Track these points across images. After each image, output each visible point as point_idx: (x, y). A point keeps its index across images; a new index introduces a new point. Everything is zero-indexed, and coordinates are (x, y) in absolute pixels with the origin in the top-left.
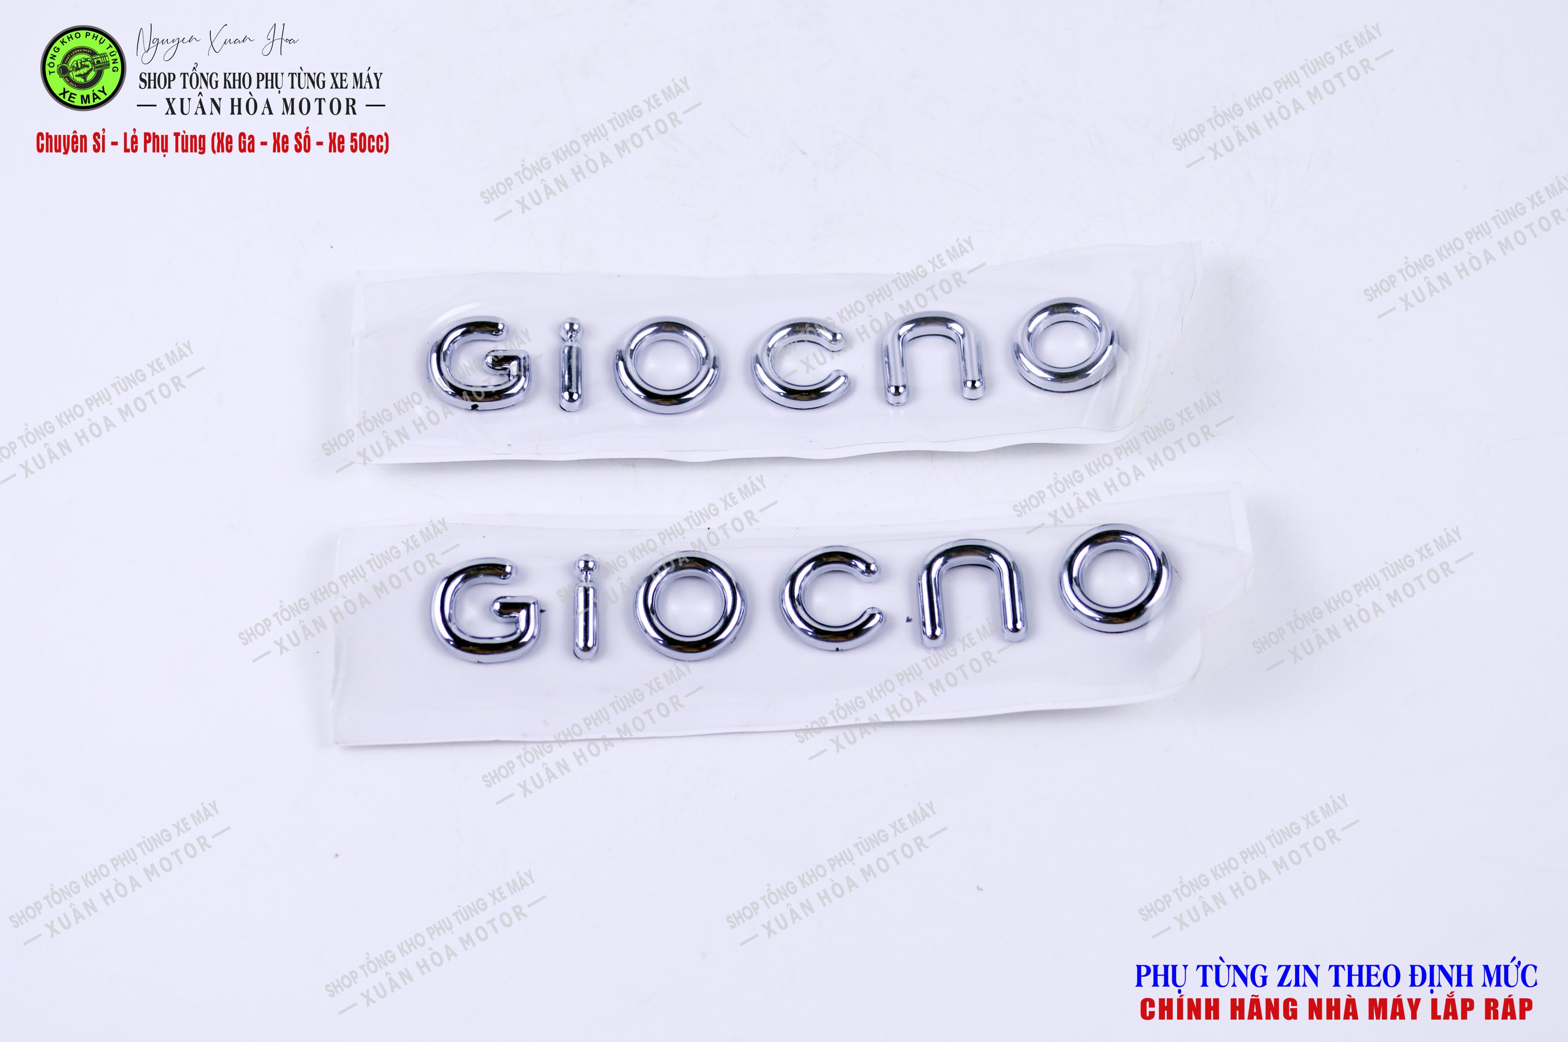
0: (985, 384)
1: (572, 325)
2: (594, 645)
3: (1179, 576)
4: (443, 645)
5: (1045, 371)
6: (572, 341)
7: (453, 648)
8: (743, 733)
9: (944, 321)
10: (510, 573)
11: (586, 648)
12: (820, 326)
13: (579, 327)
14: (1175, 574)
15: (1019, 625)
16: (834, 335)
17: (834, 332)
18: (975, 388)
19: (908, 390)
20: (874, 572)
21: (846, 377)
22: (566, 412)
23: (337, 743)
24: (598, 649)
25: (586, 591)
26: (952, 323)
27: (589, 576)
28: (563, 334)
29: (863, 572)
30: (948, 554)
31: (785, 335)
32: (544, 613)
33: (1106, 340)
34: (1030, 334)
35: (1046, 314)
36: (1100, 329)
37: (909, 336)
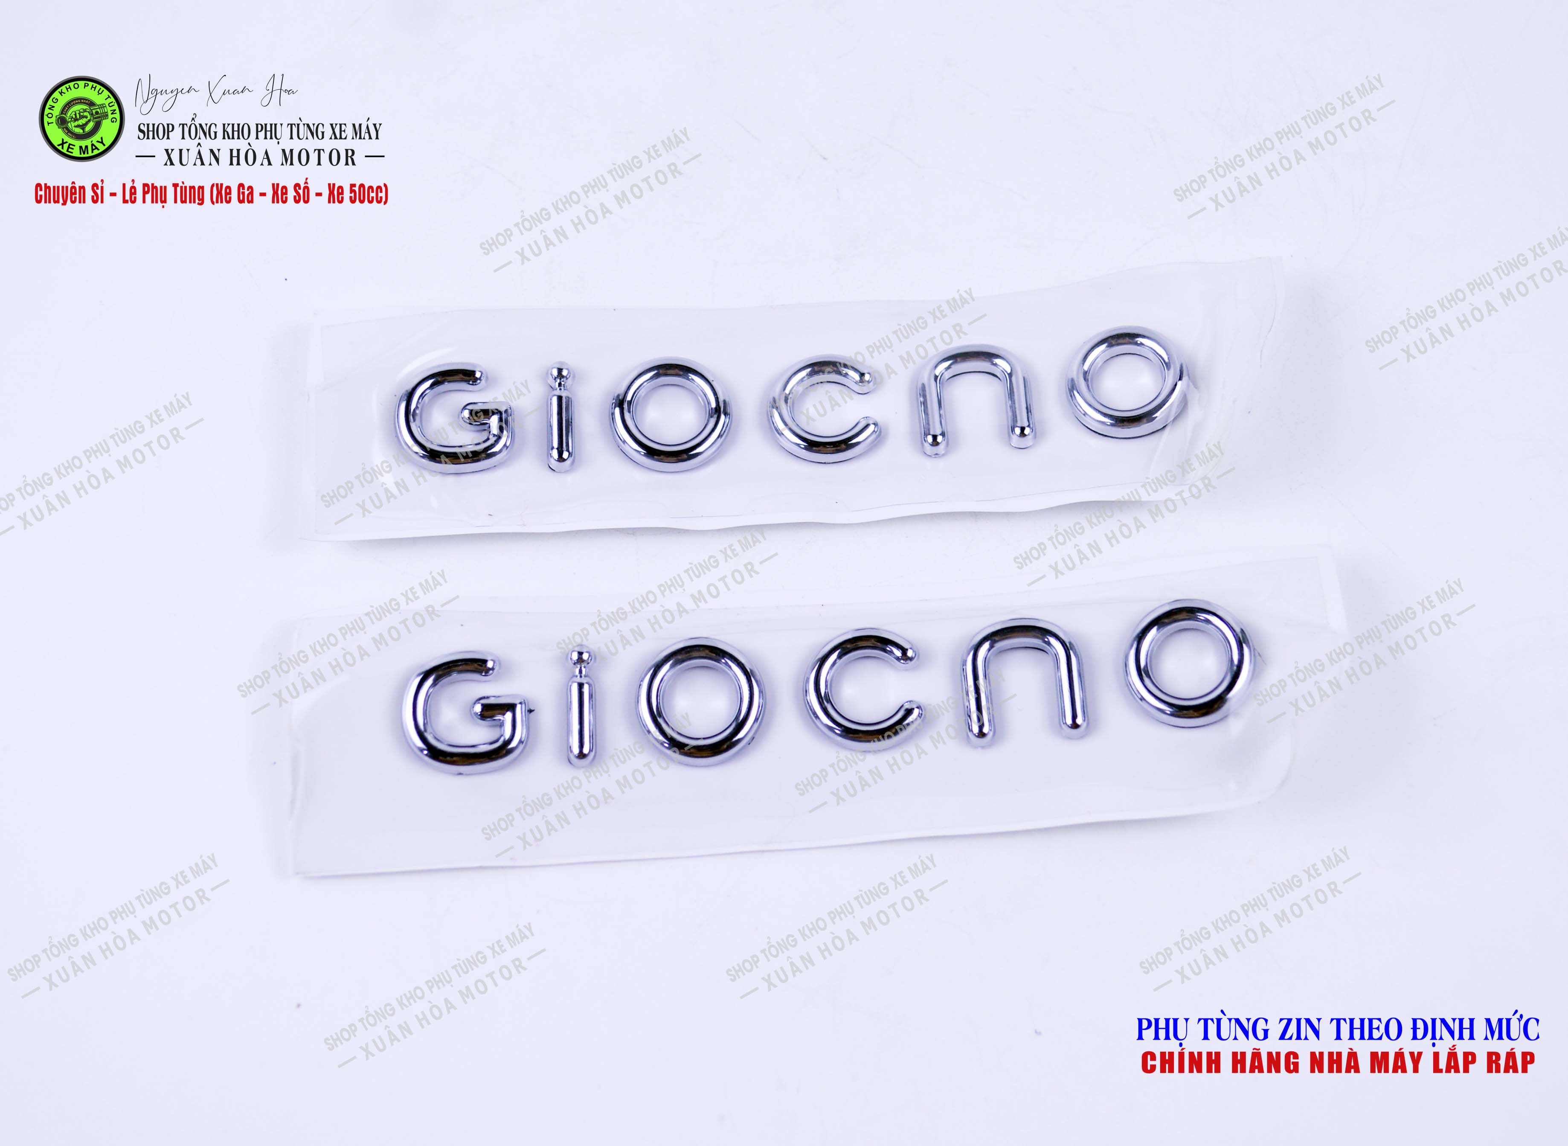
0: (1035, 429)
1: (560, 371)
2: (591, 751)
3: (1263, 661)
4: (417, 755)
5: (1105, 415)
6: (560, 389)
7: (427, 759)
8: (763, 851)
9: (988, 356)
10: (493, 669)
11: (582, 756)
12: (845, 366)
13: (568, 373)
14: (1258, 657)
15: (1079, 721)
16: (862, 375)
17: (862, 372)
18: (1025, 435)
19: (948, 439)
20: (911, 659)
21: (875, 424)
22: (555, 473)
23: (297, 874)
24: (595, 756)
25: (581, 686)
26: (996, 358)
27: (584, 670)
28: (551, 381)
29: (898, 659)
30: (995, 637)
31: (804, 377)
32: (532, 713)
33: (1174, 377)
34: (1086, 372)
35: (1103, 347)
36: (1168, 365)
37: (947, 375)
